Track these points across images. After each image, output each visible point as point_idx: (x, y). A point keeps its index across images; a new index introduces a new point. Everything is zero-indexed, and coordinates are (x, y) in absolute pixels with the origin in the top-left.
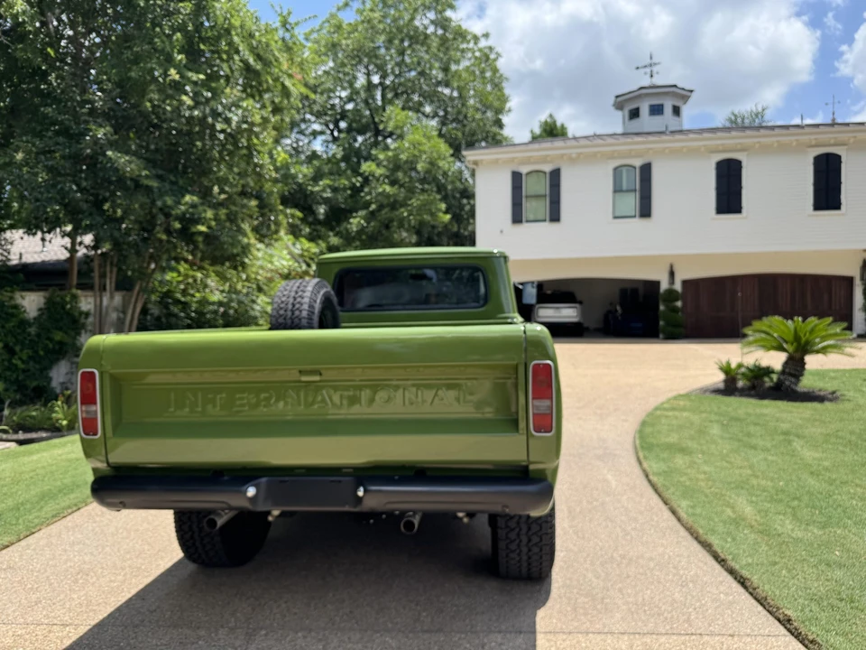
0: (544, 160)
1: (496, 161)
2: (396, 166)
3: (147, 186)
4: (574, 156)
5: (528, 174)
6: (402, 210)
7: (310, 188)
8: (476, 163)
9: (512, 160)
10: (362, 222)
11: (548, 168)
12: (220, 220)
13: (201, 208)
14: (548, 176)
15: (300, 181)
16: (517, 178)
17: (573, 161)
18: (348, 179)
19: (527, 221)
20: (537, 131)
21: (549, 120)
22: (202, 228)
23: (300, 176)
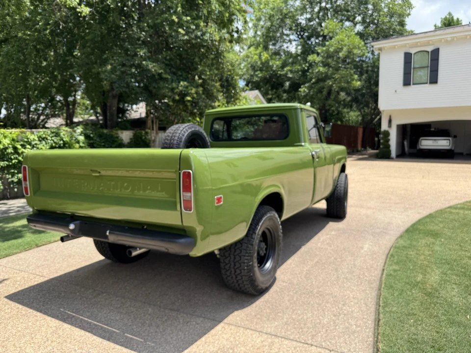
0: (428, 44)
1: (394, 48)
2: (329, 55)
3: (165, 78)
4: (449, 39)
5: (415, 54)
6: (328, 81)
7: (279, 72)
8: (380, 49)
9: (405, 46)
10: (306, 90)
11: (430, 49)
12: (199, 94)
13: (189, 88)
14: (430, 53)
15: (274, 69)
16: (408, 57)
17: (448, 42)
18: (301, 65)
19: (414, 84)
20: (439, 24)
21: (448, 16)
22: (189, 98)
23: (275, 66)
